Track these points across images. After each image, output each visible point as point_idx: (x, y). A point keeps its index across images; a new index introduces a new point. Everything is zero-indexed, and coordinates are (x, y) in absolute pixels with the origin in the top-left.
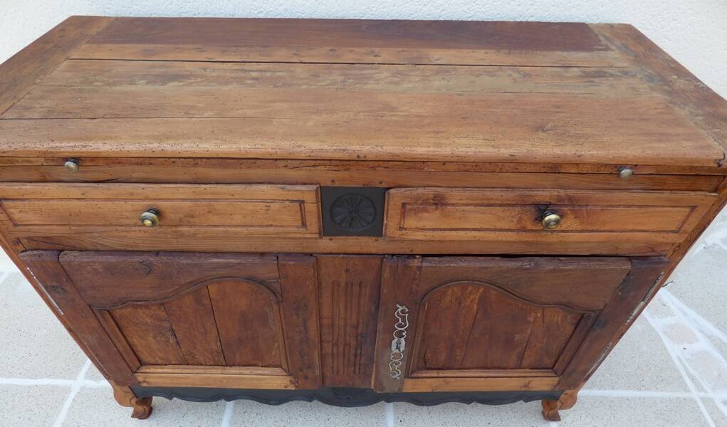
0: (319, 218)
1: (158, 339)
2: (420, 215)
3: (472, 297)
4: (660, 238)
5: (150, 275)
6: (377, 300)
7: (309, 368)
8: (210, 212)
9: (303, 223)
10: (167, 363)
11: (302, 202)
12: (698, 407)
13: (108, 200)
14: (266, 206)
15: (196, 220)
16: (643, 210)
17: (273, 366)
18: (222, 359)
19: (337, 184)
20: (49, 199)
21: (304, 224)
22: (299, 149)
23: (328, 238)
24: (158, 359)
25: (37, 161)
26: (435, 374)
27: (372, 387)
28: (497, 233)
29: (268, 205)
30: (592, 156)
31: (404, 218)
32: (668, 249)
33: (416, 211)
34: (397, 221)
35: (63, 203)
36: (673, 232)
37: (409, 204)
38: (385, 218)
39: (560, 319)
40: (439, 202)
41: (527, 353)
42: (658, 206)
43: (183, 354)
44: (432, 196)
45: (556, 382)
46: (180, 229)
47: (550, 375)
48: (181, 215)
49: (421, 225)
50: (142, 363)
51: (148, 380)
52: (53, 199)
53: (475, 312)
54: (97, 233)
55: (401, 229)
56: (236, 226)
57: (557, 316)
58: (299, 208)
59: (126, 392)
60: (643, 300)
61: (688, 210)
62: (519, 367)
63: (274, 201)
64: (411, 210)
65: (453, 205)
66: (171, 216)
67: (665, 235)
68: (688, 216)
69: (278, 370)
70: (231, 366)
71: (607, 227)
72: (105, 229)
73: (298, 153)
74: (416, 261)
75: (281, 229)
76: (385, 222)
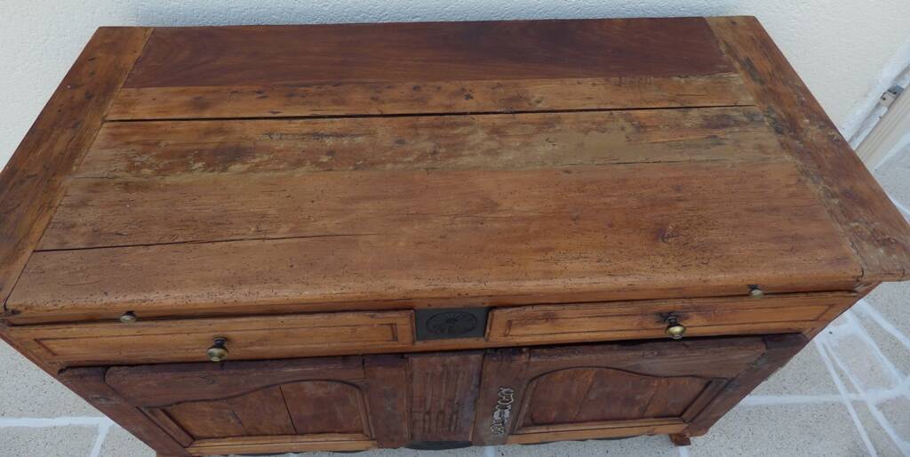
1: (217, 420)
2: (528, 326)
3: (586, 374)
4: (796, 325)
7: (396, 433)
8: (286, 336)
9: (394, 337)
10: (225, 436)
11: (393, 324)
12: (849, 414)
14: (352, 329)
15: (270, 342)
17: (352, 432)
18: (292, 430)
19: (434, 307)
20: (97, 337)
21: (395, 339)
23: (423, 341)
24: (214, 433)
26: (543, 429)
27: (469, 439)
28: (615, 332)
29: (354, 328)
30: (718, 280)
31: (510, 329)
33: (524, 324)
34: (502, 330)
36: (812, 321)
37: (515, 320)
38: (488, 329)
39: (687, 383)
40: (550, 318)
41: (651, 407)
43: (246, 429)
44: (541, 315)
45: (684, 427)
47: (677, 422)
48: (253, 340)
49: (529, 332)
50: (194, 438)
51: (202, 452)
52: (102, 337)
53: (590, 383)
55: (505, 336)
56: (317, 344)
58: (389, 328)
61: (826, 307)
62: (641, 417)
64: (517, 324)
65: (565, 318)
66: (242, 342)
67: (803, 323)
68: (826, 311)
69: (360, 436)
70: (302, 434)
73: (391, 294)
74: (523, 357)
75: (369, 343)
76: (488, 331)
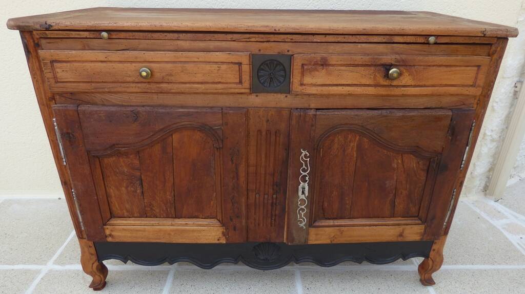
0: (250, 77)
1: (129, 189)
2: (313, 73)
3: (352, 144)
4: (465, 91)
5: (136, 123)
6: (288, 148)
7: (238, 217)
8: (182, 71)
9: (240, 80)
10: (131, 215)
11: (240, 64)
13: (120, 62)
14: (218, 67)
15: (172, 79)
16: (449, 69)
17: (211, 218)
18: (173, 211)
19: (262, 52)
20: (83, 62)
21: (241, 82)
22: (241, 26)
23: (255, 94)
24: (125, 211)
25: (84, 35)
26: (331, 222)
27: (285, 241)
28: (363, 88)
29: (219, 66)
30: (410, 29)
31: (303, 76)
32: (473, 102)
33: (311, 71)
34: (299, 79)
35: (92, 64)
36: (472, 86)
37: (306, 65)
38: (291, 77)
39: (415, 166)
40: (324, 63)
41: (397, 201)
42: (457, 66)
43: (145, 206)
44: (319, 58)
45: (423, 231)
46: (162, 85)
47: (417, 222)
48: (164, 74)
49: (314, 81)
50: (112, 216)
51: (113, 233)
52: (86, 61)
53: (355, 159)
54: (108, 88)
55: (302, 85)
56: (198, 83)
57: (412, 163)
58: (238, 69)
59: (92, 254)
60: (467, 145)
61: (476, 68)
62: (393, 215)
63: (223, 63)
64: (307, 69)
65: (333, 65)
66: (158, 75)
67: (467, 88)
68: (477, 74)
69: (214, 221)
70: (179, 218)
71: (430, 83)
72: (113, 85)
73: (240, 27)
75: (226, 85)
76: (291, 80)
